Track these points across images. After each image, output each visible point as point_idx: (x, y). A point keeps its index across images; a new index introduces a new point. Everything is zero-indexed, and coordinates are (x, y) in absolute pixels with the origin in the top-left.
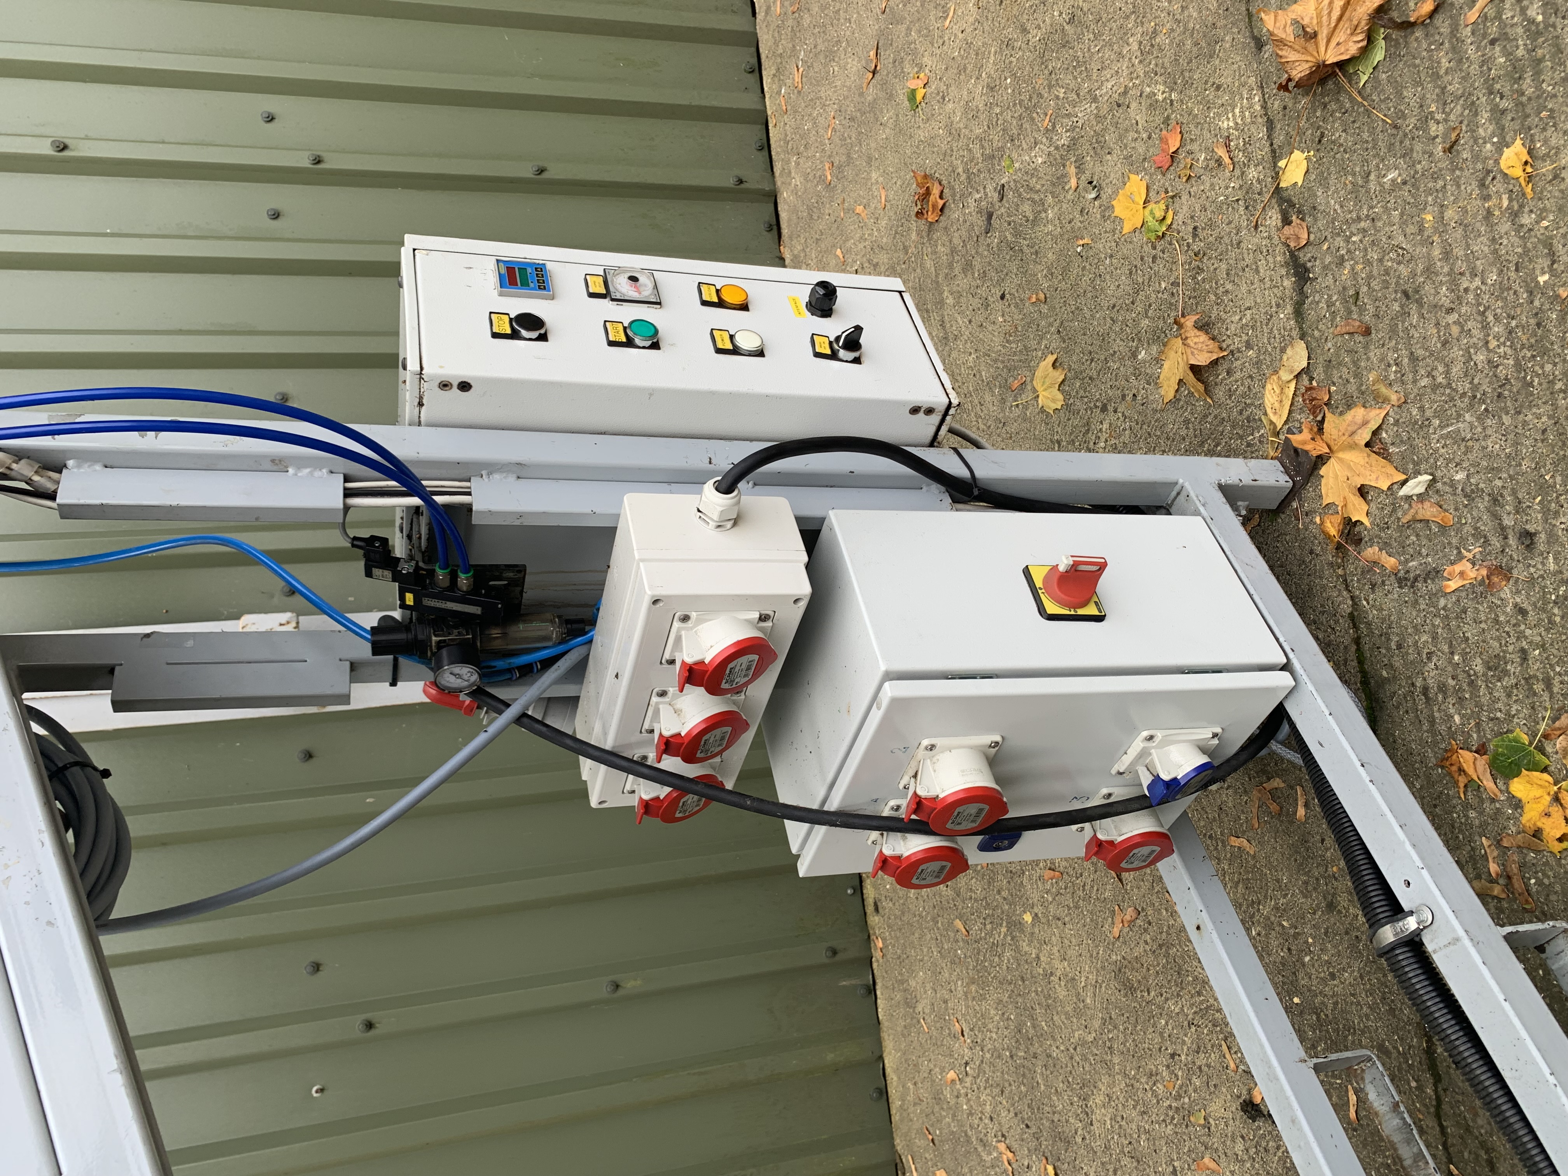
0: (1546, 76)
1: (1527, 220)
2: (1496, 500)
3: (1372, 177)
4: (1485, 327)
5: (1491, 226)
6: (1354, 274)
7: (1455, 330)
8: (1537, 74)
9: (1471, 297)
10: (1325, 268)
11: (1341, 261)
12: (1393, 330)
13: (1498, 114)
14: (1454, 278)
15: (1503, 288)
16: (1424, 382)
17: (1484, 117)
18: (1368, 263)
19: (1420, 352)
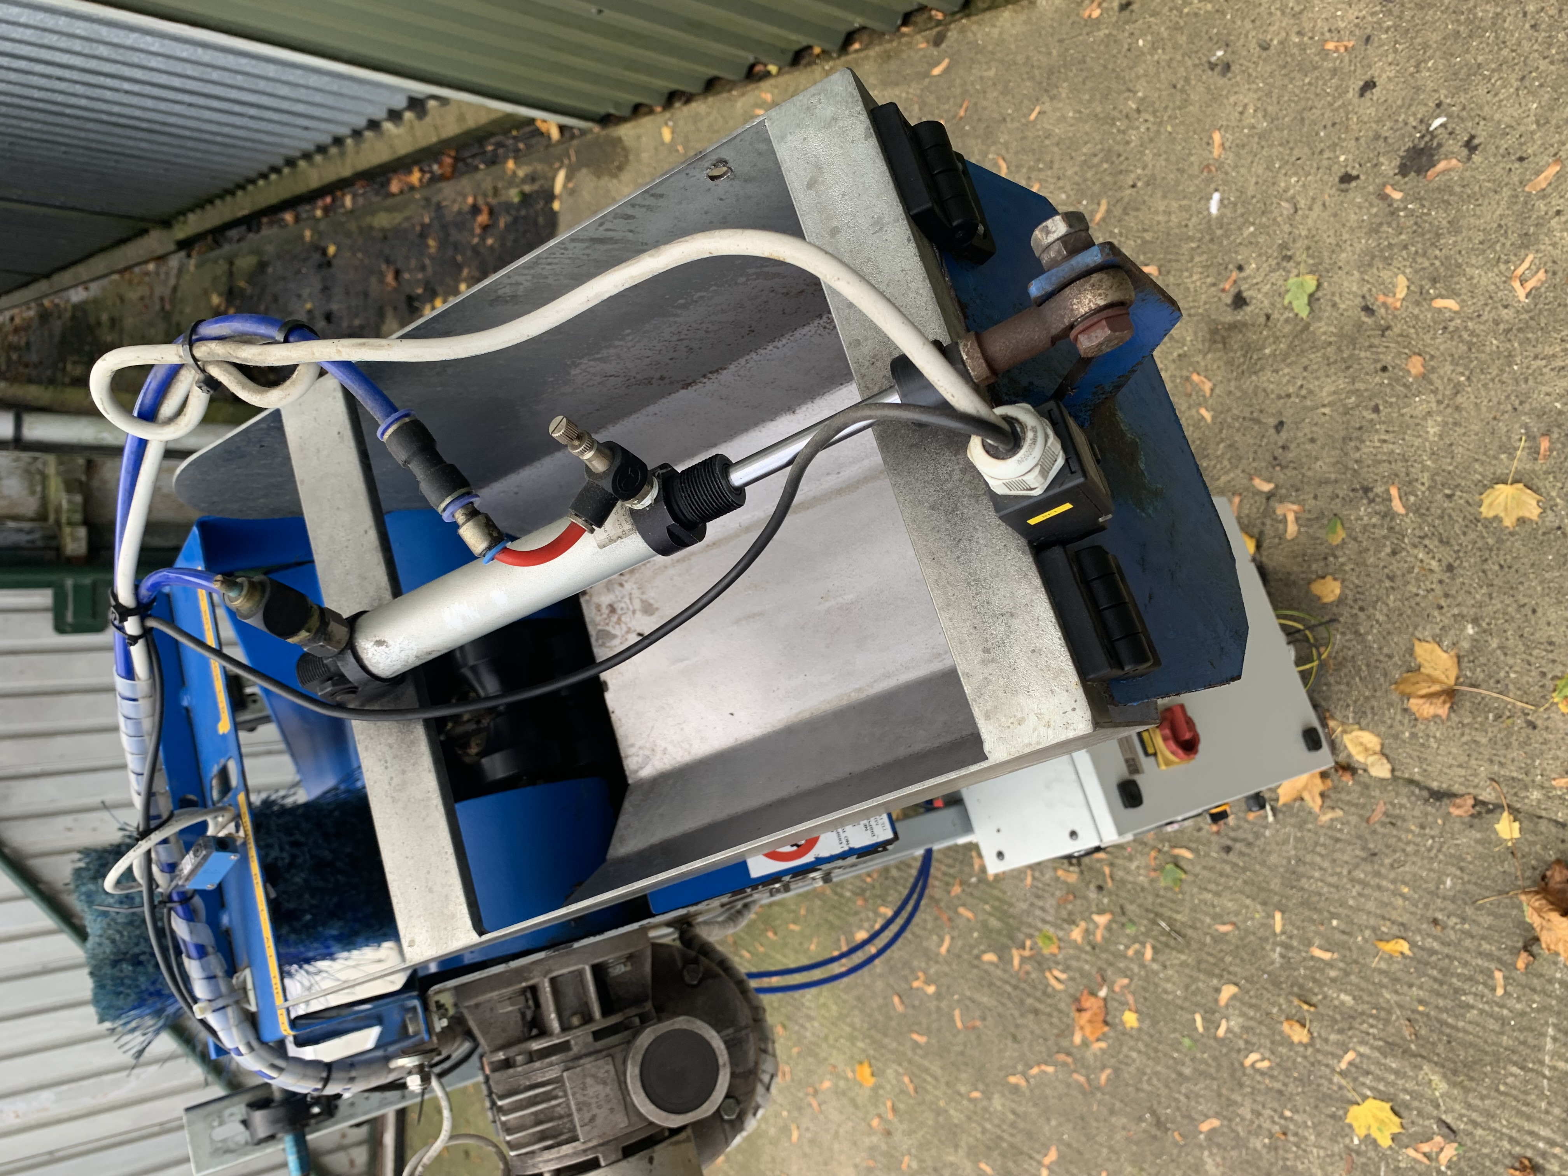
0: (1431, 982)
1: (1367, 933)
2: (1249, 845)
3: (1458, 873)
4: (1330, 885)
5: (1376, 916)
6: (1409, 831)
7: (1338, 870)
8: (1435, 980)
9: (1349, 886)
10: (1426, 814)
11: (1422, 827)
12: (1359, 837)
13: (1432, 952)
14: (1364, 884)
15: (1343, 904)
16: (1322, 840)
17: (1436, 945)
18: (1408, 843)
19: (1338, 846)
